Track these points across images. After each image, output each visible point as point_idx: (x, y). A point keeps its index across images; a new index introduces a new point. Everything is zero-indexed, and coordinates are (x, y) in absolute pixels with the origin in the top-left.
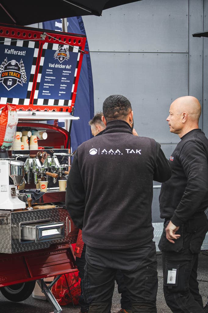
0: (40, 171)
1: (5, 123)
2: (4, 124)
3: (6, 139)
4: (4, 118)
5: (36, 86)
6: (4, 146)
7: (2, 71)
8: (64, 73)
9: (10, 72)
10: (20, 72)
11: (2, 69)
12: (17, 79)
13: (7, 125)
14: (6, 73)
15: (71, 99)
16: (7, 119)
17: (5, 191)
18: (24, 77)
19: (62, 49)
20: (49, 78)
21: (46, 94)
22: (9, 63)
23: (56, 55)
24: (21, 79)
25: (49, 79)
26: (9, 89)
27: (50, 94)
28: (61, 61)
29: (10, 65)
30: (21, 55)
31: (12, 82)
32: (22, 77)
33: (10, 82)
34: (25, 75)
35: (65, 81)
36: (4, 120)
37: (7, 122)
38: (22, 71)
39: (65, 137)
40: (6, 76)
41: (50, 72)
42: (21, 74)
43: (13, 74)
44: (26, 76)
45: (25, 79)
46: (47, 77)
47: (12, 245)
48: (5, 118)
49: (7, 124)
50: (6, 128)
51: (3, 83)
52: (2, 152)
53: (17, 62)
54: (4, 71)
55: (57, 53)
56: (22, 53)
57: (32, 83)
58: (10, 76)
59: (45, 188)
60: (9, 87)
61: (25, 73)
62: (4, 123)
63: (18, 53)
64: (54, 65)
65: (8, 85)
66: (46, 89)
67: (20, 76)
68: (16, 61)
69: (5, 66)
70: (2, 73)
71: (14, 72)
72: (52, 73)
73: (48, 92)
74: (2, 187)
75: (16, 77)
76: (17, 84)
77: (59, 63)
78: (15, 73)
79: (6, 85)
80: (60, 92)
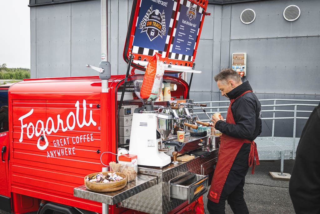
0: (178, 122)
1: (153, 74)
2: (151, 75)
3: (153, 91)
4: (151, 68)
5: (172, 40)
6: (151, 98)
7: (147, 19)
8: (191, 31)
9: (153, 22)
10: (161, 24)
11: (147, 18)
12: (159, 30)
13: (156, 76)
14: (150, 22)
15: (193, 56)
16: (155, 70)
17: (153, 146)
18: (164, 30)
19: (192, 8)
20: (181, 33)
21: (178, 49)
22: (154, 12)
23: (188, 12)
24: (162, 31)
25: (181, 35)
26: (151, 40)
27: (180, 49)
28: (191, 19)
29: (154, 14)
30: (164, 5)
31: (155, 33)
32: (163, 29)
33: (153, 33)
34: (165, 27)
35: (191, 39)
36: (152, 70)
37: (156, 72)
38: (163, 23)
39: (185, 88)
40: (150, 26)
41: (183, 28)
42: (162, 26)
43: (156, 25)
44: (165, 29)
45: (165, 31)
46: (180, 33)
47: (163, 206)
48: (153, 69)
49: (155, 74)
50: (153, 79)
51: (147, 33)
52: (148, 104)
53: (160, 13)
54: (148, 20)
55: (189, 10)
56: (165, 4)
57: (170, 36)
58: (153, 26)
59: (183, 138)
60: (152, 37)
61: (165, 25)
62: (151, 73)
63: (161, 2)
64: (186, 22)
65: (151, 35)
66: (178, 44)
67: (161, 28)
68: (160, 11)
69: (150, 14)
70: (147, 21)
71: (157, 22)
72: (183, 29)
73: (179, 47)
74: (149, 142)
75: (157, 28)
76: (158, 36)
77: (189, 21)
78: (157, 24)
79: (149, 34)
80: (187, 48)
